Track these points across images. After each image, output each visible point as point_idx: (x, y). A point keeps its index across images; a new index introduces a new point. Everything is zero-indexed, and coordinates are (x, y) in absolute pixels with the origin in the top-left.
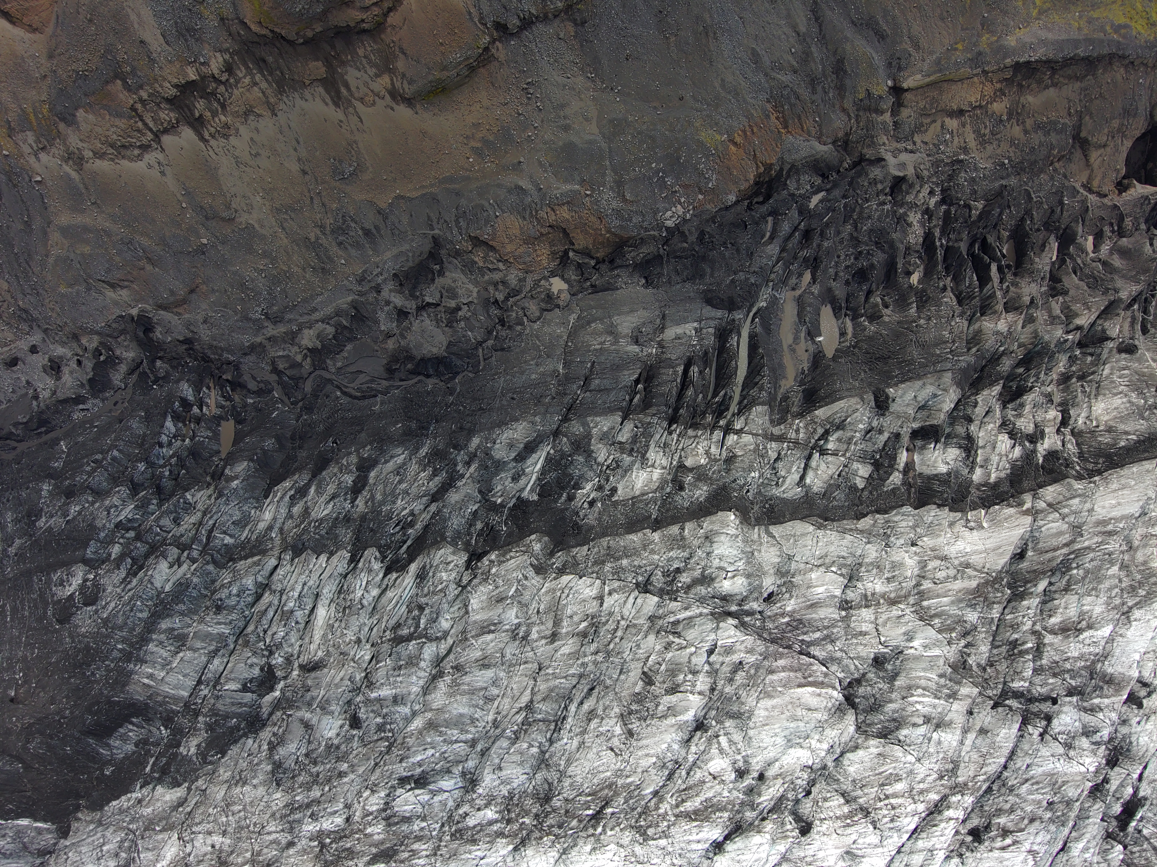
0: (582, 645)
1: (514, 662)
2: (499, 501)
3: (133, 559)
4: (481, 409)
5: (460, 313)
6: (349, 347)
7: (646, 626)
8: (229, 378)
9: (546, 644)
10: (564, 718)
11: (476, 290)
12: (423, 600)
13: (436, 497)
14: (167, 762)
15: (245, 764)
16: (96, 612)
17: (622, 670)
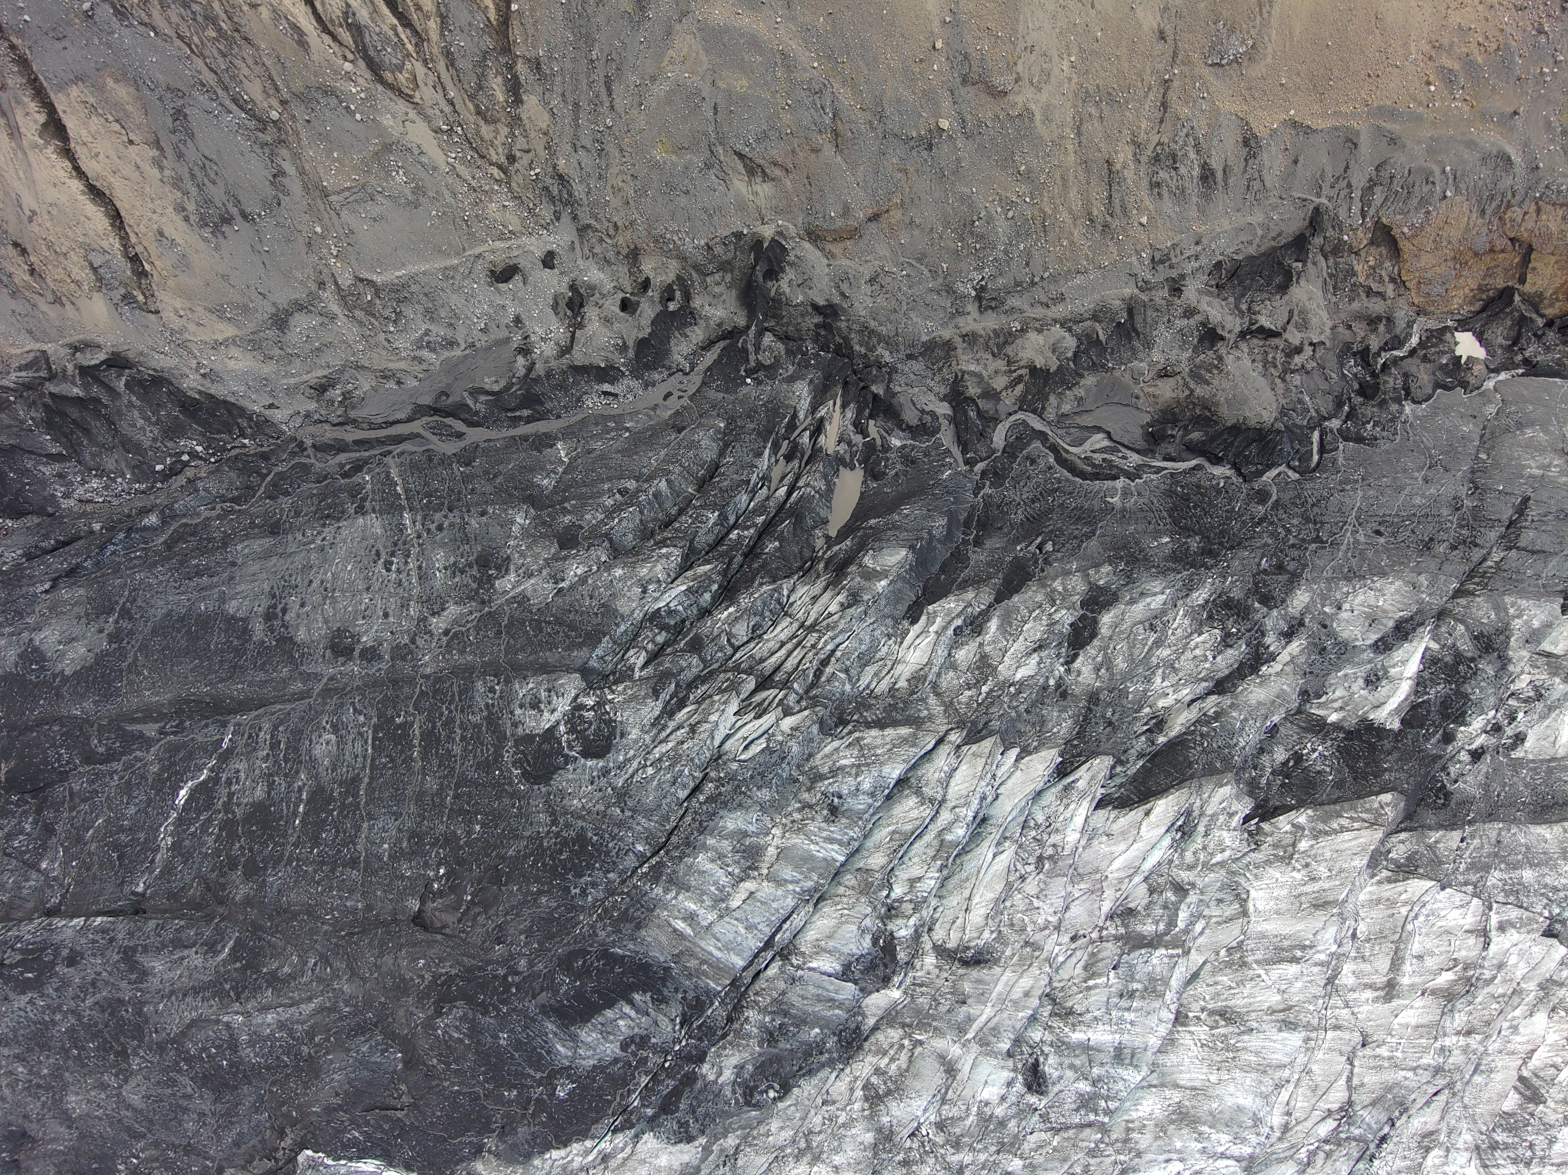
0: (1443, 1014)
1: (1315, 1022)
2: (1333, 718)
3: (677, 685)
4: (1318, 539)
5: (1298, 360)
6: (1090, 380)
7: (1532, 995)
8: (881, 393)
9: (1376, 1000)
10: (1383, 1139)
11: (1329, 324)
12: (1185, 876)
13: (1221, 686)
14: (675, 1087)
15: (818, 1120)
16: (605, 772)
17: (1479, 1065)
